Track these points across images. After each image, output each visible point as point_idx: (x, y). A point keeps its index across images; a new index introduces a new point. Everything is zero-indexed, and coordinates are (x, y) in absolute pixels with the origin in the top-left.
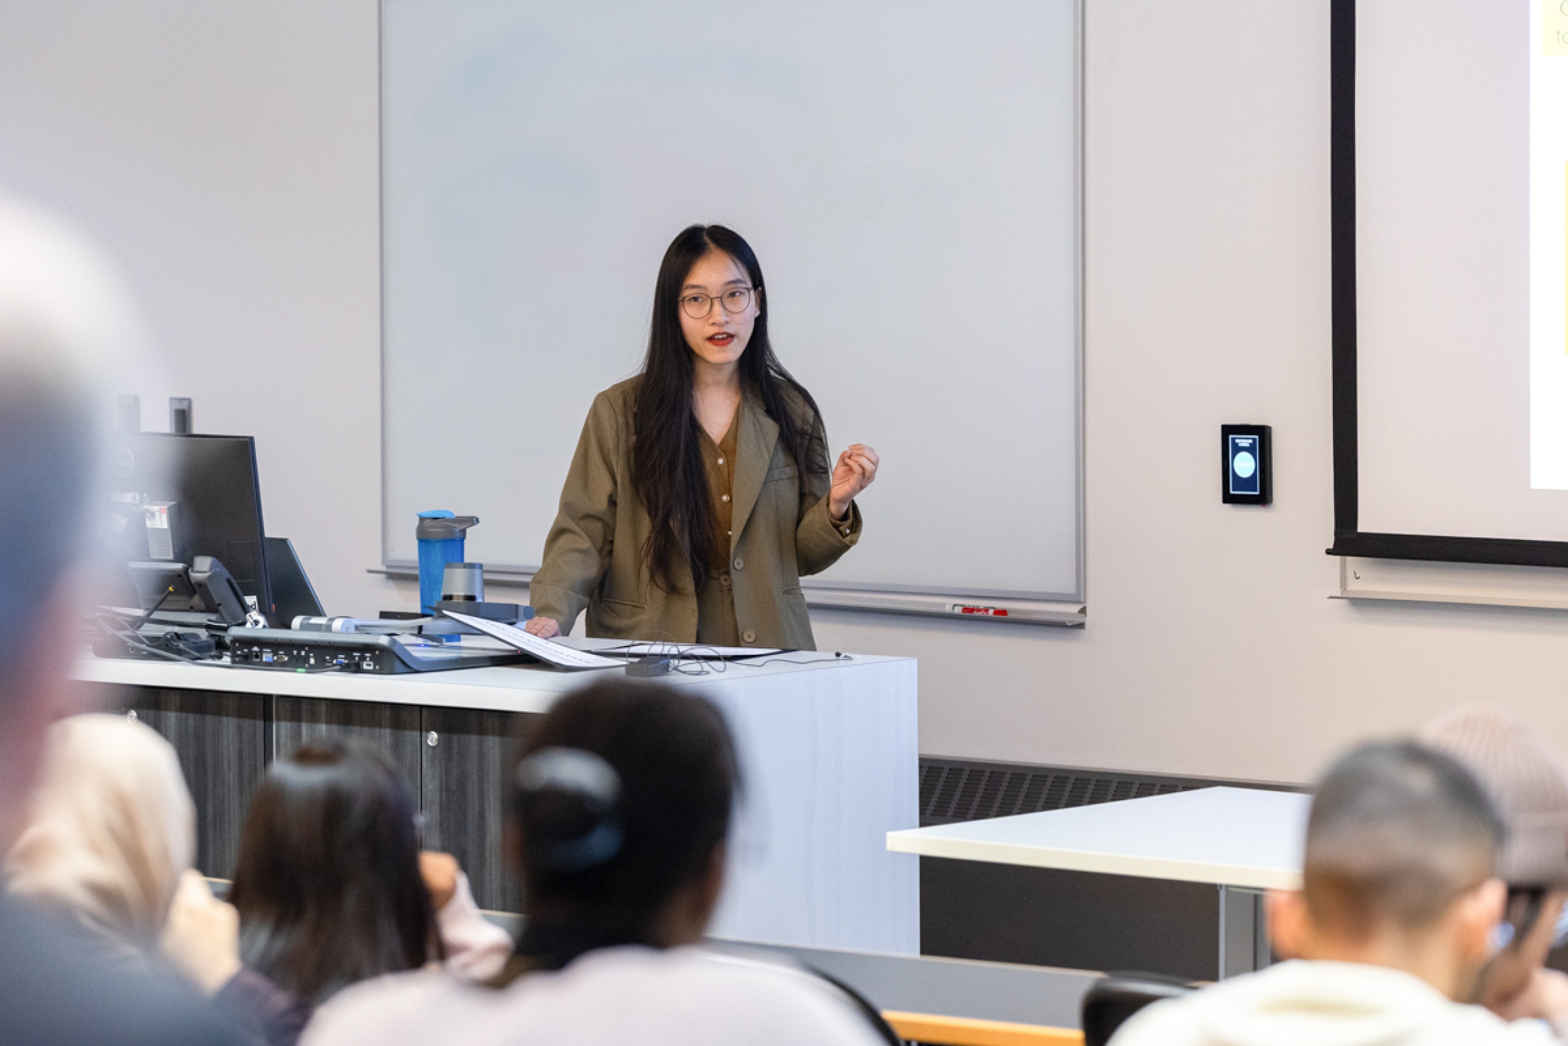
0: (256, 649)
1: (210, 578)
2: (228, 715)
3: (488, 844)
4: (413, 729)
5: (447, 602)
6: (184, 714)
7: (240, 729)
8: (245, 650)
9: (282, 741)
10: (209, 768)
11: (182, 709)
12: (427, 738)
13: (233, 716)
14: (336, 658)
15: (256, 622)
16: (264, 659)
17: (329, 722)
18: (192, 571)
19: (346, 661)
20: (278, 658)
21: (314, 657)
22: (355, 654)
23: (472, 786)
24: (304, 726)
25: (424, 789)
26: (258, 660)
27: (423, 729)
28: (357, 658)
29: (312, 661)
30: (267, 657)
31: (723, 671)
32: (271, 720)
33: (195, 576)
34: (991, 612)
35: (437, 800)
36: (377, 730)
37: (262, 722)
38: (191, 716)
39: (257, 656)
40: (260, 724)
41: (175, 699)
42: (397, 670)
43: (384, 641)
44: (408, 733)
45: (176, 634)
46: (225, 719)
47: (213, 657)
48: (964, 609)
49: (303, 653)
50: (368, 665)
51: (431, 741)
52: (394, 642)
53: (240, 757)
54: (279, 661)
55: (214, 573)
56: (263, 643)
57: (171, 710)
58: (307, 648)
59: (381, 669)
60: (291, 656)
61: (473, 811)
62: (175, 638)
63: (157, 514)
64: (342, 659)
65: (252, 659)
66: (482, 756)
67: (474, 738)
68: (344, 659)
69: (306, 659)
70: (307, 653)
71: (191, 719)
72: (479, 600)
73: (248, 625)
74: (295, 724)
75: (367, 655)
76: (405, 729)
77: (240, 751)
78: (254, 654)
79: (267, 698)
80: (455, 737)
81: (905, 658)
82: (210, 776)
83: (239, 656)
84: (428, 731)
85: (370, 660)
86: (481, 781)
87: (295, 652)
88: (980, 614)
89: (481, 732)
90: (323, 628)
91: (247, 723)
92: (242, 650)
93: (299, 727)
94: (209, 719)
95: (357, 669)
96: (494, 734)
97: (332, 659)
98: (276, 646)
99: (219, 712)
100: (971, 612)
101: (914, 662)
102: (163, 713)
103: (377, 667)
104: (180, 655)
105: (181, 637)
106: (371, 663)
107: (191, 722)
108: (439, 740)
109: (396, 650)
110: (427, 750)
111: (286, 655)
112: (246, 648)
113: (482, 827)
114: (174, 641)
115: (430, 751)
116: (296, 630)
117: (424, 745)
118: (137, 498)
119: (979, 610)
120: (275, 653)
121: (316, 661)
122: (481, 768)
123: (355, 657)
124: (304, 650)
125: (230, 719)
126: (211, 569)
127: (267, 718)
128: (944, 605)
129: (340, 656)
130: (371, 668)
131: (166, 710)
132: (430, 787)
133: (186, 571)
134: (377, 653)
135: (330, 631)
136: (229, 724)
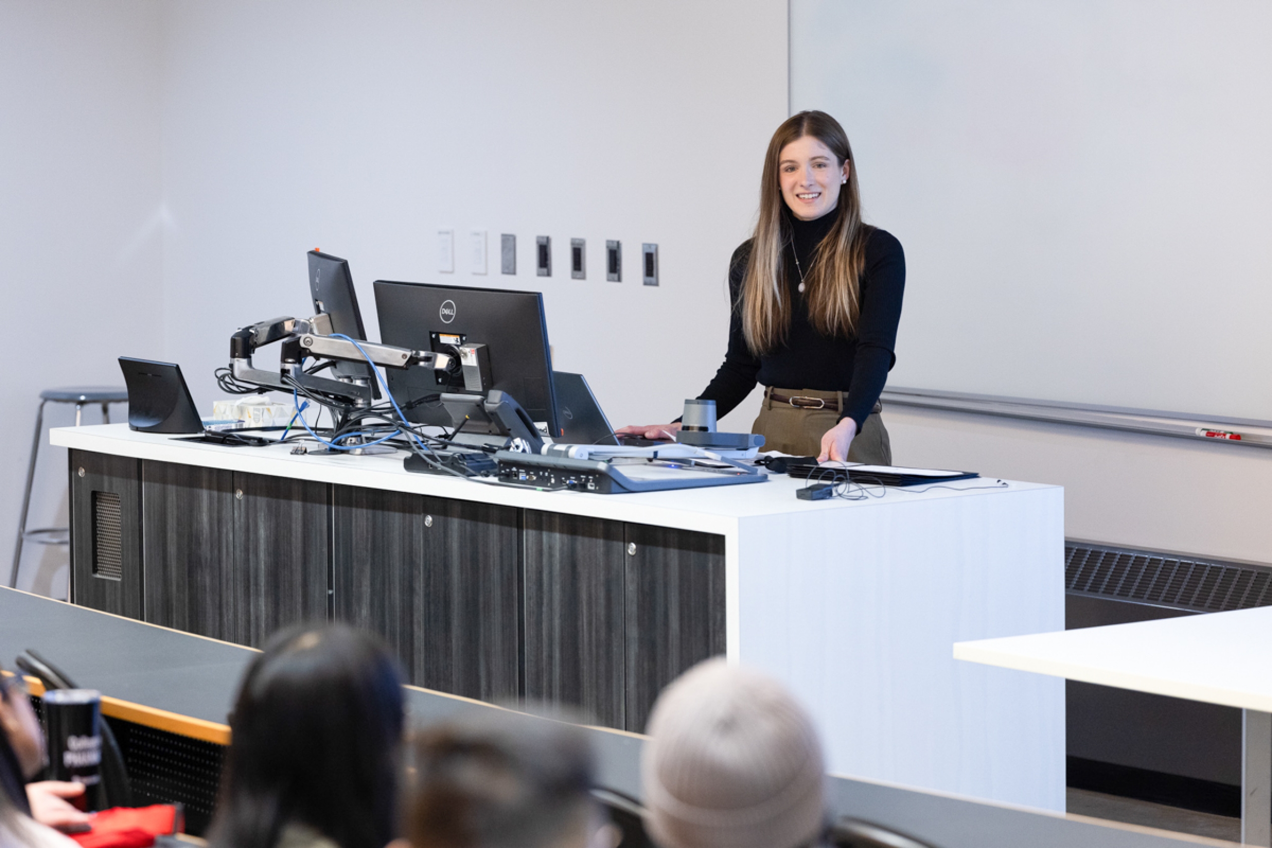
0: (514, 469)
1: (500, 407)
2: (493, 523)
3: (670, 637)
4: (618, 540)
5: (685, 431)
6: (463, 520)
7: (501, 534)
8: (508, 470)
9: (530, 545)
10: (481, 565)
11: (463, 516)
12: (628, 548)
13: (496, 524)
14: (569, 479)
15: (517, 447)
16: (521, 478)
17: (562, 532)
18: (487, 402)
19: (576, 482)
20: (529, 478)
21: (555, 477)
22: (582, 476)
23: (660, 589)
24: (545, 535)
25: (626, 590)
26: (516, 478)
27: (626, 541)
28: (583, 480)
29: (553, 481)
30: (522, 476)
31: (882, 497)
32: (522, 529)
33: (488, 406)
34: (1228, 436)
35: (635, 599)
36: (594, 539)
37: (516, 530)
38: (468, 522)
39: (516, 476)
40: (515, 530)
41: (457, 508)
42: (613, 491)
43: (602, 466)
44: (615, 543)
45: (462, 455)
46: (491, 526)
47: (482, 475)
48: (1208, 433)
49: (546, 474)
50: (591, 486)
51: (631, 551)
52: (611, 468)
53: (501, 557)
54: (530, 480)
55: (502, 404)
56: (520, 465)
57: (454, 517)
58: (549, 470)
59: (600, 489)
60: (539, 477)
61: (660, 610)
62: (461, 458)
63: (469, 355)
64: (573, 480)
65: (512, 477)
66: (666, 565)
67: (660, 550)
68: (575, 480)
69: (549, 479)
70: (549, 474)
71: (468, 524)
72: (710, 431)
73: (511, 449)
74: (538, 532)
75: (591, 477)
76: (613, 540)
77: (501, 552)
78: (514, 473)
79: (519, 510)
80: (648, 548)
81: (1055, 486)
82: (481, 572)
83: (503, 474)
84: (629, 542)
85: (593, 482)
86: (666, 585)
87: (541, 473)
88: (1219, 437)
89: (666, 545)
90: (563, 454)
91: (506, 529)
92: (505, 470)
93: (541, 534)
94: (481, 524)
95: (583, 488)
96: (674, 547)
97: (566, 479)
98: (529, 467)
99: (487, 520)
100: (1213, 436)
101: (1061, 489)
102: (449, 519)
103: (597, 488)
104: (460, 472)
105: (466, 457)
106: (593, 484)
107: (468, 527)
108: (637, 549)
109: (612, 475)
110: (628, 558)
111: (534, 475)
112: (508, 468)
113: (666, 624)
114: (461, 460)
115: (630, 559)
116: (544, 455)
117: (626, 554)
118: (459, 340)
119: (1219, 434)
120: (528, 473)
121: (556, 481)
122: (666, 574)
123: (582, 479)
124: (547, 471)
125: (495, 525)
126: (501, 401)
127: (520, 527)
128: (1195, 428)
129: (572, 478)
130: (593, 488)
131: (451, 516)
132: (631, 589)
133: (482, 401)
134: (597, 476)
135: (568, 457)
136: (494, 530)
